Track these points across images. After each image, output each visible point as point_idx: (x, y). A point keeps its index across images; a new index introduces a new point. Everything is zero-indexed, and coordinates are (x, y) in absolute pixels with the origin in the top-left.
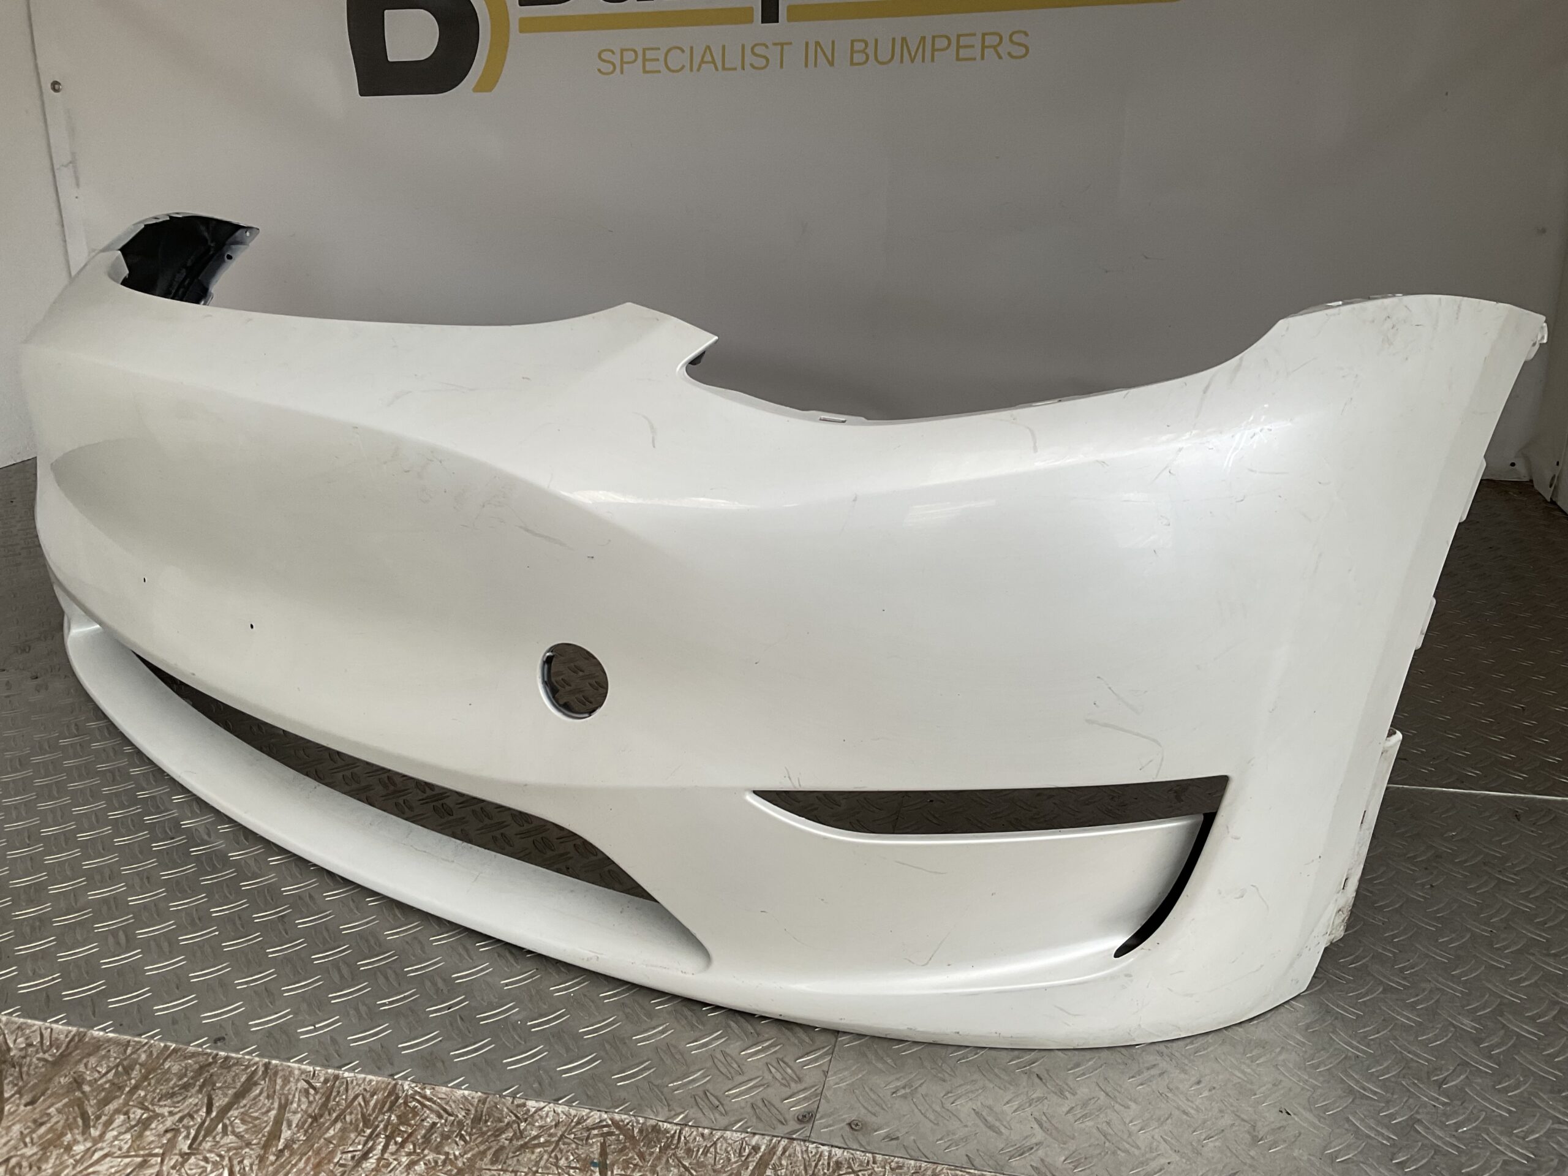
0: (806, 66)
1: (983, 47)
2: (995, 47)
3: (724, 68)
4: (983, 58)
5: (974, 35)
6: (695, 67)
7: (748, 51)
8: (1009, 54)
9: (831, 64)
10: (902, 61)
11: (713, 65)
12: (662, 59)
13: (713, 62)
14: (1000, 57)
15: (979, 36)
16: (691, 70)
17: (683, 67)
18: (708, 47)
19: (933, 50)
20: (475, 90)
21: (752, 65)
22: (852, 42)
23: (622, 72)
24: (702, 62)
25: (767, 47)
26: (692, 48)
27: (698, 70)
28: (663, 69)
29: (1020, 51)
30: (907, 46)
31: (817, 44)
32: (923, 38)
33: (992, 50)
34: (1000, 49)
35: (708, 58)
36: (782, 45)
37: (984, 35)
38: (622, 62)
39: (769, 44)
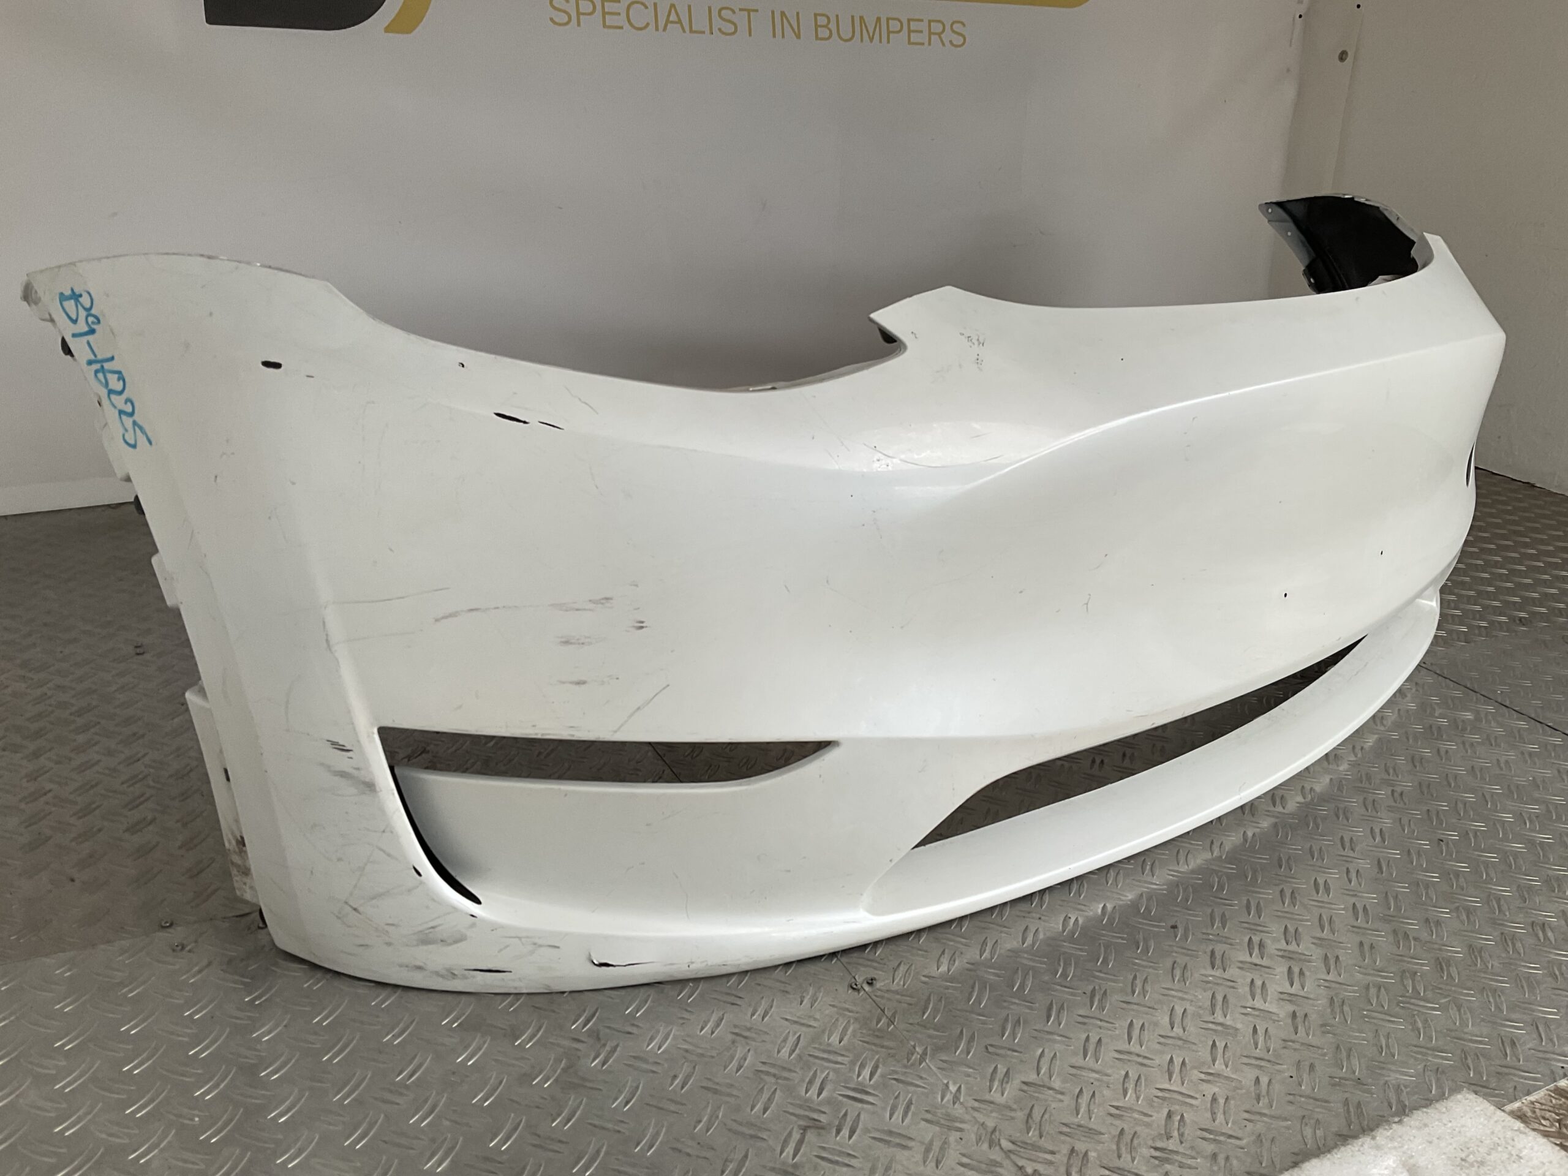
0: (774, 36)
1: (930, 33)
2: (939, 34)
3: (691, 31)
4: (930, 44)
5: (922, 20)
6: (661, 24)
7: (715, 14)
8: (951, 42)
9: (798, 36)
10: (862, 40)
11: (679, 25)
12: (624, 15)
13: (680, 22)
14: (943, 44)
15: (926, 23)
16: (657, 29)
17: (648, 24)
18: (673, 6)
19: (889, 32)
20: (388, 30)
21: (720, 30)
22: (816, 15)
23: (579, 24)
24: (668, 21)
25: (734, 12)
26: (655, 5)
27: (665, 29)
28: (627, 26)
29: (958, 40)
30: (866, 27)
31: (783, 14)
32: (879, 19)
33: (937, 37)
34: (942, 36)
35: (673, 17)
36: (749, 11)
37: (930, 22)
38: (579, 14)
39: (737, 11)
